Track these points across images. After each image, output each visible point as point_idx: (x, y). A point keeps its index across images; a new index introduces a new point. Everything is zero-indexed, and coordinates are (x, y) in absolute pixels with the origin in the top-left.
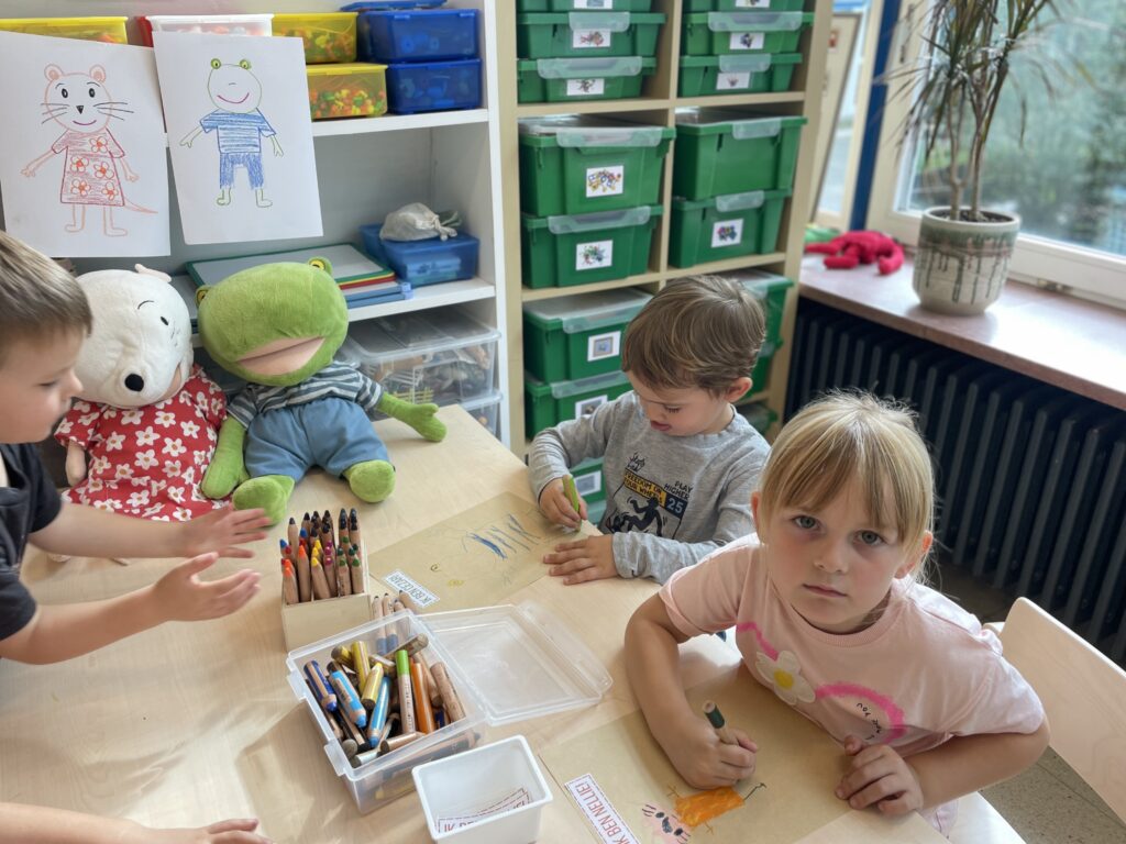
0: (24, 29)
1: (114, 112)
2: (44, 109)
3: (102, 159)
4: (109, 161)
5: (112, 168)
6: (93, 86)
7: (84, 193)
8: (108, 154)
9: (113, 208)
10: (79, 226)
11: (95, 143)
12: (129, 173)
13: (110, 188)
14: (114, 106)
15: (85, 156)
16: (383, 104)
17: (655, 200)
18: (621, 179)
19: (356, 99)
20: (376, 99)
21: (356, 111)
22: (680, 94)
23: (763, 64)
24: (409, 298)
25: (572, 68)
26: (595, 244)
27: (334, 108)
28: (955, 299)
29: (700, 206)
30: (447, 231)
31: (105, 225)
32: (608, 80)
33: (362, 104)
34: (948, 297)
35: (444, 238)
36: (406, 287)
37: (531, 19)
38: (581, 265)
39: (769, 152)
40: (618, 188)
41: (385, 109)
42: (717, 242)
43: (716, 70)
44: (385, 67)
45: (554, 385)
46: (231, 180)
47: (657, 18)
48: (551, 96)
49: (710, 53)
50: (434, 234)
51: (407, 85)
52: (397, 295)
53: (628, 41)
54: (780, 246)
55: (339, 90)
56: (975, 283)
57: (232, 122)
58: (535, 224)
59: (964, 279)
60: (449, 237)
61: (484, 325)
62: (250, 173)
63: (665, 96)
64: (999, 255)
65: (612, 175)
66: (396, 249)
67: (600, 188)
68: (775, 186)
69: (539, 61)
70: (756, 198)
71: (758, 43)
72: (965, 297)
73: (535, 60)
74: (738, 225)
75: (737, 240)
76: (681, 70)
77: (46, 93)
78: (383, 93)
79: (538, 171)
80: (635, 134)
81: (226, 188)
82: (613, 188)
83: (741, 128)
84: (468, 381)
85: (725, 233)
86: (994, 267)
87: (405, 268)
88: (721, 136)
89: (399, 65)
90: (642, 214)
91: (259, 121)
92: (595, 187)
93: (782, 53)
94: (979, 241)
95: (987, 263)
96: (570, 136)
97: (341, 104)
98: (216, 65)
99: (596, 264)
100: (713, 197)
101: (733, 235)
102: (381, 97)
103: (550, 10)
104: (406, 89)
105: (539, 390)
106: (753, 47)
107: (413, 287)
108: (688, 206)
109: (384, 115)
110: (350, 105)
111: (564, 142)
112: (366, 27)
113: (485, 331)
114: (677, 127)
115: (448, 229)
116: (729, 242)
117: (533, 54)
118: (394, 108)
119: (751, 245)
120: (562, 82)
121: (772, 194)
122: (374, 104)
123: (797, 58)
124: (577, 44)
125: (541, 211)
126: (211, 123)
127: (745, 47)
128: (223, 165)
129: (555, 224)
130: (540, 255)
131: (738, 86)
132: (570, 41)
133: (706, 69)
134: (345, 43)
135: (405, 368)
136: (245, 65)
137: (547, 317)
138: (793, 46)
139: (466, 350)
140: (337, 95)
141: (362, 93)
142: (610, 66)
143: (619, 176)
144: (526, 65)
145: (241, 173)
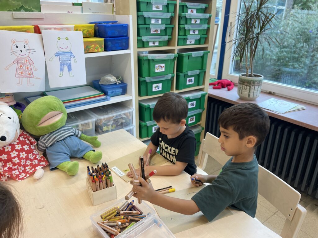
0: (6, 29)
1: (31, 52)
2: (11, 51)
3: (27, 65)
4: (29, 65)
5: (30, 67)
6: (25, 45)
7: (22, 74)
8: (29, 63)
9: (30, 78)
10: (21, 83)
11: (25, 60)
12: (35, 69)
13: (29, 73)
14: (31, 50)
15: (22, 64)
16: (103, 49)
17: (172, 73)
18: (164, 67)
19: (96, 47)
20: (101, 47)
21: (96, 51)
22: (178, 45)
23: (198, 37)
24: (110, 100)
25: (150, 39)
26: (157, 84)
27: (90, 50)
28: (249, 97)
29: (184, 74)
30: (118, 82)
31: (28, 83)
32: (160, 42)
33: (98, 49)
34: (247, 96)
35: (118, 83)
36: (108, 97)
37: (140, 26)
38: (154, 90)
39: (200, 60)
40: (163, 70)
41: (104, 50)
42: (188, 83)
43: (187, 39)
44: (104, 39)
45: (147, 122)
46: (63, 70)
47: (171, 26)
48: (145, 46)
49: (185, 35)
50: (115, 83)
51: (109, 44)
52: (106, 99)
53: (165, 32)
54: (203, 84)
55: (92, 45)
56: (254, 93)
57: (63, 54)
58: (142, 79)
59: (251, 92)
60: (119, 83)
61: (129, 107)
62: (68, 68)
63: (175, 46)
64: (259, 85)
65: (162, 66)
66: (105, 87)
67: (159, 70)
68: (202, 69)
69: (142, 37)
70: (198, 72)
71: (197, 32)
72: (251, 96)
73: (141, 37)
74: (193, 79)
75: (193, 83)
76: (178, 39)
77: (12, 47)
78: (103, 46)
79: (143, 65)
80: (167, 56)
81: (61, 72)
82: (162, 70)
83: (194, 54)
84: (125, 122)
85: (190, 81)
86: (258, 88)
87: (108, 92)
88: (189, 56)
89: (108, 39)
90: (169, 76)
91: (70, 54)
92: (158, 70)
93: (203, 35)
94: (254, 82)
95: (256, 87)
96: (151, 56)
97: (92, 49)
98: (59, 39)
99: (158, 90)
100: (187, 72)
101: (192, 81)
102: (103, 47)
103: (145, 24)
104: (109, 45)
105: (143, 124)
106: (196, 33)
107: (110, 97)
108: (181, 74)
109: (103, 52)
110: (94, 49)
111: (150, 58)
112: (97, 28)
113: (130, 108)
114: (177, 53)
115: (119, 81)
116: (191, 83)
117: (141, 35)
118: (106, 50)
119: (196, 84)
120: (148, 42)
121: (202, 71)
122: (101, 49)
123: (206, 36)
124: (152, 32)
125: (144, 76)
126: (58, 54)
127: (194, 33)
128: (61, 66)
129: (147, 79)
130: (143, 88)
131: (192, 43)
132: (150, 32)
133: (184, 39)
134: (91, 32)
135: (108, 120)
136: (67, 39)
137: (145, 104)
138: (205, 33)
139: (124, 114)
140: (91, 46)
141: (98, 46)
142: (160, 38)
143: (164, 66)
144: (139, 38)
145: (66, 68)
